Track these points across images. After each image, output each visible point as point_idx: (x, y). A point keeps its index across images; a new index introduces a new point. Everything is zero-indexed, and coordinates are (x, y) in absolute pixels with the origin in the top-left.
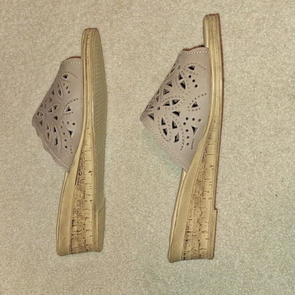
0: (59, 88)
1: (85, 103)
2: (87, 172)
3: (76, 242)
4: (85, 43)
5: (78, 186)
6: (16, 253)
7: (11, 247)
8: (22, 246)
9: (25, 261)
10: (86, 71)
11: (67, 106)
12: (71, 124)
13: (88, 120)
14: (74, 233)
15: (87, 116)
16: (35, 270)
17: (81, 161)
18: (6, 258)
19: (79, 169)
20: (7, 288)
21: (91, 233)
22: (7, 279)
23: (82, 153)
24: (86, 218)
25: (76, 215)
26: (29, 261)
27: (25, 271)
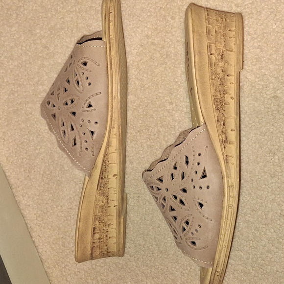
0: (76, 78)
1: (110, 98)
2: (111, 176)
3: (98, 250)
4: (107, 20)
5: (100, 191)
6: (36, 164)
7: (28, 158)
8: (41, 156)
9: (47, 173)
10: (110, 57)
11: (88, 102)
12: (93, 122)
13: (113, 118)
14: (96, 241)
15: (112, 113)
16: (59, 183)
17: (104, 164)
18: (24, 171)
19: (102, 173)
20: (29, 204)
21: (115, 240)
22: (28, 195)
23: (105, 155)
24: (109, 225)
25: (97, 222)
26: (51, 172)
27: (48, 184)
